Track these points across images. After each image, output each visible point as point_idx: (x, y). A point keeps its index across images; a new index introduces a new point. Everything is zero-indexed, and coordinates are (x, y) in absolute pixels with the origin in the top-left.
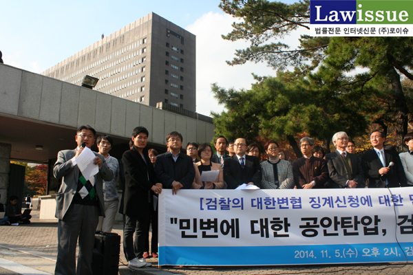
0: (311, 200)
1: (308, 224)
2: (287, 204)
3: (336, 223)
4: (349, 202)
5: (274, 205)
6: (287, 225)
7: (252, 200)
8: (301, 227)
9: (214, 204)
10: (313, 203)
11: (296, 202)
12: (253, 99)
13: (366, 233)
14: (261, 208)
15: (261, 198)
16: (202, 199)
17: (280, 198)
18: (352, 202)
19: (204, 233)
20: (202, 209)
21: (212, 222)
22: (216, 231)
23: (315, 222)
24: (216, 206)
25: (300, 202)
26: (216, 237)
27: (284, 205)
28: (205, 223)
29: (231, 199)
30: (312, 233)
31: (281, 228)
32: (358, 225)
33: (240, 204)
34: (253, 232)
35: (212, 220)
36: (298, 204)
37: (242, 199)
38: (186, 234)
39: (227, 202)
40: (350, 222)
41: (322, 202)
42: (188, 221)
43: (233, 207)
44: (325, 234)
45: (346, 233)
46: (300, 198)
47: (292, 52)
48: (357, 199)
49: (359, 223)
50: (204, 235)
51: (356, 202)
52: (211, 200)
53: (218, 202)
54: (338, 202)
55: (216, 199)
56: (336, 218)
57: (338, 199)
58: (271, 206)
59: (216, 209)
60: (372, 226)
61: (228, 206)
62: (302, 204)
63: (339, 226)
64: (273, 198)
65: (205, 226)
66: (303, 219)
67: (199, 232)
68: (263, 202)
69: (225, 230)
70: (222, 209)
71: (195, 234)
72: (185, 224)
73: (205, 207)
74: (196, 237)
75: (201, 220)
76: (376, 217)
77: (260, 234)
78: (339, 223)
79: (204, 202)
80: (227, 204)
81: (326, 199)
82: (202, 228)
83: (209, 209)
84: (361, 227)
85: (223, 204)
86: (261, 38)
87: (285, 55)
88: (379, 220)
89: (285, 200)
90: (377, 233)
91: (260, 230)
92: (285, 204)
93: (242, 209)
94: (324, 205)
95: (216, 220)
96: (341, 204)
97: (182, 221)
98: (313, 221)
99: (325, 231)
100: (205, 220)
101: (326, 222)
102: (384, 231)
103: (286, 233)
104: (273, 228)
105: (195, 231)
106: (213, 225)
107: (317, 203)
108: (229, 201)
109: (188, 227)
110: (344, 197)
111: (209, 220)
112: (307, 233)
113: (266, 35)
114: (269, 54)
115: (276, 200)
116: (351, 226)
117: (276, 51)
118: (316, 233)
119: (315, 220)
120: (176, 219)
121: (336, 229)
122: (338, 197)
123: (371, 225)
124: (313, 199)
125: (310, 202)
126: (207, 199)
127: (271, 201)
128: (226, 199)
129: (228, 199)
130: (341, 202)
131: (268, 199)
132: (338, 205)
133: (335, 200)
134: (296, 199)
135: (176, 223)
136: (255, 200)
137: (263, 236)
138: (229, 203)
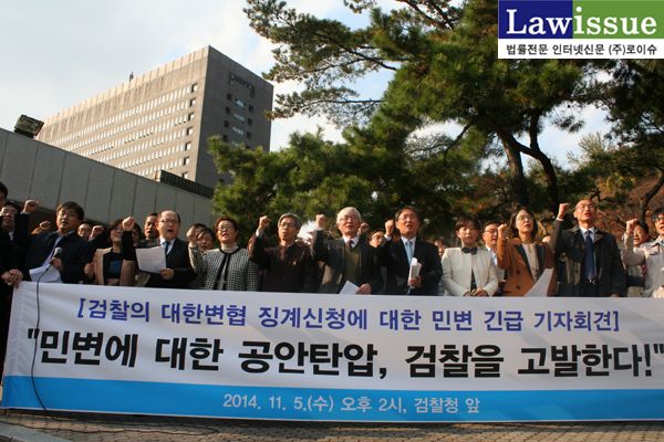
0: (262, 312)
1: (254, 351)
2: (221, 318)
3: (302, 353)
4: (327, 319)
5: (199, 317)
6: (218, 351)
7: (165, 307)
8: (241, 356)
9: (101, 309)
10: (265, 317)
11: (237, 314)
12: (272, 163)
13: (351, 373)
14: (177, 322)
15: (179, 305)
16: (83, 300)
17: (211, 307)
18: (332, 320)
19: (78, 355)
20: (80, 316)
21: (94, 339)
22: (97, 353)
23: (266, 350)
24: (104, 314)
25: (243, 315)
26: (97, 362)
27: (216, 318)
28: (83, 340)
29: (130, 303)
30: (260, 366)
31: (207, 354)
32: (340, 359)
33: (144, 313)
34: (159, 358)
35: (95, 335)
36: (240, 318)
37: (147, 304)
38: (50, 356)
39: (122, 307)
40: (326, 354)
41: (282, 316)
42: (55, 335)
43: (132, 316)
44: (282, 369)
45: (316, 371)
46: (244, 307)
47: (364, 102)
48: (342, 316)
49: (341, 355)
50: (78, 360)
51: (340, 319)
52: (97, 302)
53: (109, 307)
54: (309, 319)
55: (105, 301)
56: (301, 345)
57: (310, 314)
58: (194, 318)
60: (363, 361)
61: (125, 315)
62: (246, 318)
63: (307, 359)
64: (199, 306)
65: (82, 344)
66: (246, 344)
67: (71, 354)
68: (182, 311)
69: (113, 352)
70: (114, 318)
71: (63, 357)
72: (50, 340)
73: (87, 312)
74: (64, 361)
75: (77, 335)
76: (370, 347)
77: (169, 363)
78: (306, 354)
79: (87, 306)
80: (122, 311)
81: (288, 311)
82: (76, 347)
83: (92, 316)
84: (343, 362)
85: (115, 311)
86: (321, 80)
87: (354, 108)
88: (376, 353)
89: (218, 311)
90: (370, 374)
91: (170, 355)
92: (218, 316)
93: (147, 320)
94: (283, 322)
95: (101, 335)
96: (312, 322)
97: (46, 334)
98: (262, 348)
99: (282, 365)
101: (286, 350)
102: (383, 372)
103: (215, 364)
104: (193, 353)
105: (64, 352)
106: (92, 343)
107: (273, 317)
109: (54, 346)
110: (320, 310)
111: (89, 335)
112: (250, 366)
113: (329, 75)
114: (330, 105)
115: (203, 308)
116: (328, 361)
117: (339, 99)
118: (266, 367)
119: (266, 346)
120: (37, 331)
121: (301, 363)
122: (310, 310)
123: (361, 361)
124: (266, 311)
125: (261, 316)
126: (91, 302)
127: (196, 311)
128: (122, 302)
129: (125, 302)
130: (314, 318)
131: (189, 307)
132: (308, 323)
133: (304, 313)
134: (238, 310)
135: (37, 338)
136: (168, 307)
137: (175, 367)
138: (125, 310)
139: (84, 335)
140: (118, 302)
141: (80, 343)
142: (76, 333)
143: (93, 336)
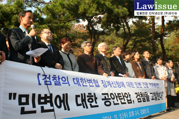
0: (102, 82)
1: (105, 97)
2: (93, 84)
5: (86, 84)
6: (96, 98)
7: (73, 79)
9: (48, 80)
11: (96, 83)
14: (80, 86)
15: (78, 78)
17: (88, 79)
19: (42, 108)
20: (40, 84)
21: (48, 97)
22: (51, 105)
23: (108, 96)
25: (98, 83)
26: (53, 110)
27: (91, 84)
28: (43, 98)
29: (60, 77)
31: (93, 100)
33: (66, 82)
34: (78, 105)
37: (67, 77)
40: (121, 96)
42: (27, 96)
43: (63, 83)
44: (114, 104)
45: (122, 103)
46: (97, 80)
48: (119, 83)
49: (124, 96)
52: (46, 76)
53: (51, 78)
54: (113, 84)
55: (50, 75)
56: (115, 94)
60: (129, 98)
61: (60, 83)
64: (84, 79)
65: (42, 101)
66: (103, 94)
67: (38, 107)
68: (80, 81)
69: (58, 104)
70: (55, 84)
71: (34, 109)
72: (24, 100)
75: (40, 95)
76: (128, 93)
77: (82, 106)
78: (117, 97)
81: (107, 82)
82: (40, 103)
85: (55, 80)
88: (130, 95)
89: (90, 81)
90: (131, 102)
94: (108, 86)
95: (51, 95)
97: (21, 96)
99: (114, 102)
101: (112, 96)
104: (88, 100)
105: (34, 106)
106: (48, 99)
107: (105, 84)
108: (59, 79)
109: (27, 103)
111: (46, 95)
112: (107, 104)
115: (86, 80)
116: (122, 99)
119: (107, 94)
120: (15, 94)
121: (117, 100)
122: (112, 81)
126: (43, 75)
127: (84, 81)
128: (57, 76)
131: (81, 79)
132: (113, 86)
134: (95, 81)
135: (15, 99)
136: (75, 79)
137: (85, 108)
138: (59, 80)
139: (43, 96)
140: (55, 76)
141: (41, 100)
142: (39, 94)
143: (48, 96)
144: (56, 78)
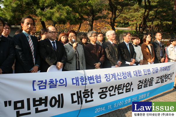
0: (105, 76)
1: (103, 90)
2: (94, 81)
4: (122, 76)
5: (86, 82)
6: (92, 93)
7: (73, 79)
8: (99, 93)
9: (44, 84)
10: (107, 78)
11: (98, 78)
13: (126, 92)
14: (79, 85)
15: (78, 77)
16: (34, 81)
17: (89, 76)
19: (36, 109)
20: (34, 90)
22: (46, 106)
24: (45, 86)
25: (100, 78)
26: (46, 110)
27: (92, 81)
28: (37, 101)
29: (58, 80)
31: (89, 96)
32: (124, 88)
33: (65, 83)
34: (73, 102)
35: (44, 98)
36: (99, 80)
37: (66, 79)
38: (21, 113)
39: (55, 82)
40: (121, 87)
41: (111, 76)
42: (22, 102)
43: (59, 85)
44: (110, 95)
45: (119, 93)
46: (100, 75)
48: (125, 74)
51: (125, 75)
52: (42, 81)
53: (48, 82)
55: (46, 80)
56: (116, 86)
57: (118, 75)
58: (84, 82)
59: (45, 88)
61: (56, 85)
62: (101, 79)
63: (116, 90)
64: (85, 77)
66: (101, 88)
68: (80, 80)
69: (53, 104)
70: (50, 87)
71: (29, 111)
72: (19, 105)
73: (36, 87)
74: (29, 113)
77: (77, 103)
78: (117, 88)
79: (36, 84)
80: (55, 84)
81: (112, 74)
82: (34, 105)
83: (40, 89)
85: (52, 84)
88: (132, 84)
89: (91, 78)
90: (130, 91)
91: (77, 99)
93: (66, 86)
94: (112, 79)
95: (46, 97)
97: (16, 103)
100: (37, 99)
101: (111, 88)
102: (133, 89)
103: (92, 99)
104: (84, 96)
106: (43, 101)
107: (109, 78)
108: (56, 81)
109: (22, 107)
110: (120, 73)
112: (102, 97)
115: (87, 78)
116: (121, 89)
118: (106, 96)
119: (106, 88)
120: (10, 102)
122: (118, 73)
123: (129, 87)
125: (105, 78)
126: (39, 81)
127: (84, 79)
129: (56, 79)
130: (119, 76)
131: (82, 78)
132: (118, 78)
133: (116, 75)
134: (98, 76)
135: (11, 105)
136: (74, 79)
137: (79, 104)
138: (56, 83)
140: (52, 79)
141: (36, 103)
142: (33, 99)
143: (42, 98)
144: (54, 81)
